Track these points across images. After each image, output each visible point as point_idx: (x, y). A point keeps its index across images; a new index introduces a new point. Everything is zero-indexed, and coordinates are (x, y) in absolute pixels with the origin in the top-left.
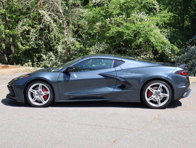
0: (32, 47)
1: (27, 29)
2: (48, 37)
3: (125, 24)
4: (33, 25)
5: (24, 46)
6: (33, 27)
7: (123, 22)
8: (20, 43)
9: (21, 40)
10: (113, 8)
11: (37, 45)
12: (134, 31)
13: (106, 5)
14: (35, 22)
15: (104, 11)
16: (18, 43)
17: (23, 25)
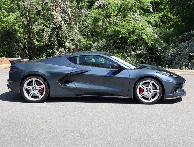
0: (46, 43)
1: (42, 28)
2: (60, 35)
3: (121, 24)
4: (47, 25)
5: (39, 43)
6: (47, 27)
7: (119, 22)
8: (36, 40)
9: (37, 38)
10: (112, 9)
11: (50, 42)
12: (129, 30)
13: (106, 7)
14: (49, 22)
15: (105, 12)
16: (34, 40)
17: (38, 25)
